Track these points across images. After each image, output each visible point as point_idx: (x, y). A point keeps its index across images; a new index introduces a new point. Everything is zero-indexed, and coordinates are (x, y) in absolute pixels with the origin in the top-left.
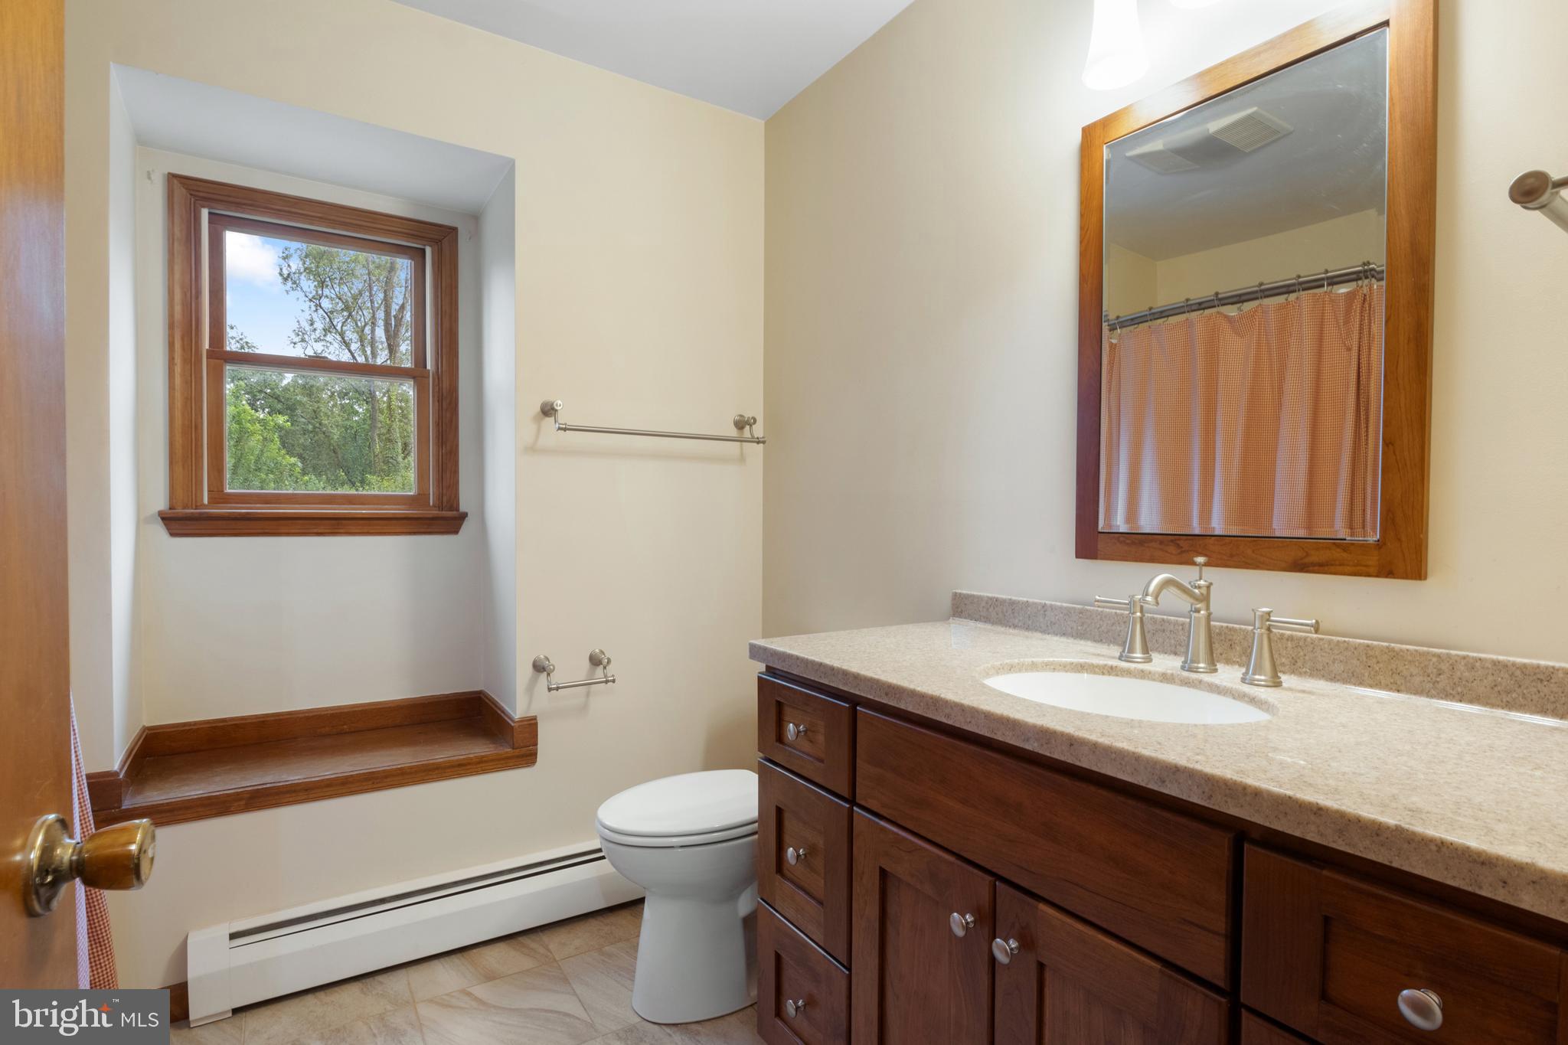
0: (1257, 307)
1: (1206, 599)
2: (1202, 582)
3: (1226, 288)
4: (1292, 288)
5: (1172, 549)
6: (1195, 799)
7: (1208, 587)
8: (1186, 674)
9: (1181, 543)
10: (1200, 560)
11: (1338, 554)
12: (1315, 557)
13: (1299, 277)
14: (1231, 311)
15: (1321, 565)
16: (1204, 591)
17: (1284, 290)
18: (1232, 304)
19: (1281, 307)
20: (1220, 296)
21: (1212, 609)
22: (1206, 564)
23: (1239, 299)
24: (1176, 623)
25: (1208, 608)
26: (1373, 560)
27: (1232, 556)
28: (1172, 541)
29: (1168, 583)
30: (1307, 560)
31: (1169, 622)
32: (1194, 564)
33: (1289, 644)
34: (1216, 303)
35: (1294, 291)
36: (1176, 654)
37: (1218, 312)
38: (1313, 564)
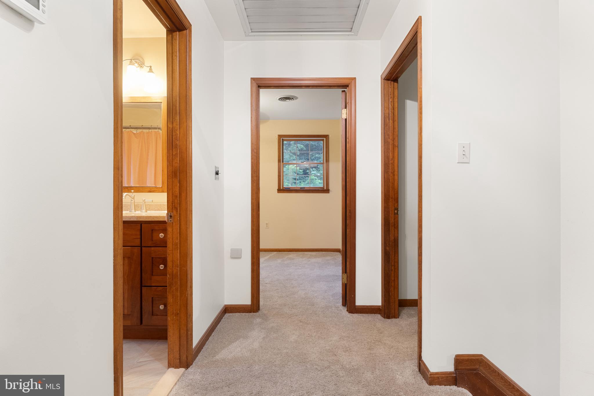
0: (141, 132)
1: (134, 198)
2: (133, 195)
3: (133, 125)
4: (150, 128)
5: (127, 190)
6: (135, 220)
7: (134, 196)
8: (130, 213)
9: (129, 188)
10: (132, 191)
11: (156, 189)
12: (152, 190)
13: (152, 126)
14: (134, 131)
15: (153, 191)
16: (133, 197)
17: (148, 128)
18: (135, 129)
19: (147, 133)
20: (131, 126)
21: (135, 200)
22: (134, 192)
23: (136, 128)
24: (128, 205)
25: (134, 200)
26: (161, 190)
27: (138, 190)
28: (127, 188)
29: (127, 195)
30: (151, 190)
31: (126, 204)
32: (132, 192)
33: (149, 206)
34: (130, 128)
35: (150, 129)
36: (128, 211)
37: (131, 131)
38: (152, 191)
